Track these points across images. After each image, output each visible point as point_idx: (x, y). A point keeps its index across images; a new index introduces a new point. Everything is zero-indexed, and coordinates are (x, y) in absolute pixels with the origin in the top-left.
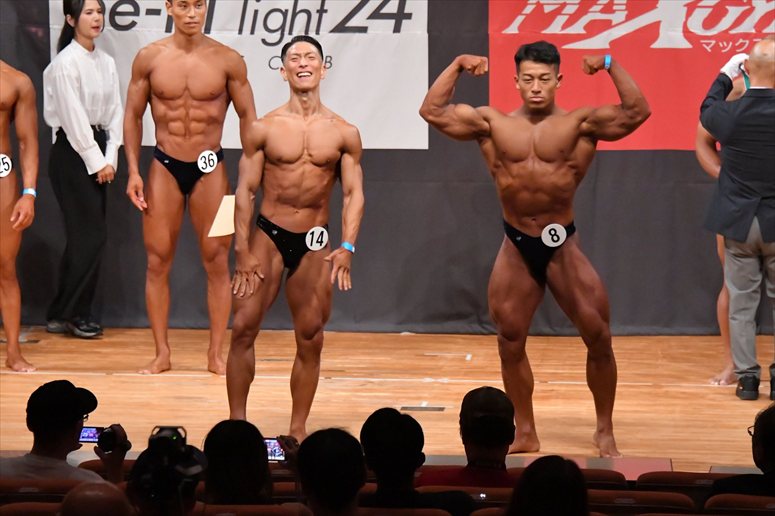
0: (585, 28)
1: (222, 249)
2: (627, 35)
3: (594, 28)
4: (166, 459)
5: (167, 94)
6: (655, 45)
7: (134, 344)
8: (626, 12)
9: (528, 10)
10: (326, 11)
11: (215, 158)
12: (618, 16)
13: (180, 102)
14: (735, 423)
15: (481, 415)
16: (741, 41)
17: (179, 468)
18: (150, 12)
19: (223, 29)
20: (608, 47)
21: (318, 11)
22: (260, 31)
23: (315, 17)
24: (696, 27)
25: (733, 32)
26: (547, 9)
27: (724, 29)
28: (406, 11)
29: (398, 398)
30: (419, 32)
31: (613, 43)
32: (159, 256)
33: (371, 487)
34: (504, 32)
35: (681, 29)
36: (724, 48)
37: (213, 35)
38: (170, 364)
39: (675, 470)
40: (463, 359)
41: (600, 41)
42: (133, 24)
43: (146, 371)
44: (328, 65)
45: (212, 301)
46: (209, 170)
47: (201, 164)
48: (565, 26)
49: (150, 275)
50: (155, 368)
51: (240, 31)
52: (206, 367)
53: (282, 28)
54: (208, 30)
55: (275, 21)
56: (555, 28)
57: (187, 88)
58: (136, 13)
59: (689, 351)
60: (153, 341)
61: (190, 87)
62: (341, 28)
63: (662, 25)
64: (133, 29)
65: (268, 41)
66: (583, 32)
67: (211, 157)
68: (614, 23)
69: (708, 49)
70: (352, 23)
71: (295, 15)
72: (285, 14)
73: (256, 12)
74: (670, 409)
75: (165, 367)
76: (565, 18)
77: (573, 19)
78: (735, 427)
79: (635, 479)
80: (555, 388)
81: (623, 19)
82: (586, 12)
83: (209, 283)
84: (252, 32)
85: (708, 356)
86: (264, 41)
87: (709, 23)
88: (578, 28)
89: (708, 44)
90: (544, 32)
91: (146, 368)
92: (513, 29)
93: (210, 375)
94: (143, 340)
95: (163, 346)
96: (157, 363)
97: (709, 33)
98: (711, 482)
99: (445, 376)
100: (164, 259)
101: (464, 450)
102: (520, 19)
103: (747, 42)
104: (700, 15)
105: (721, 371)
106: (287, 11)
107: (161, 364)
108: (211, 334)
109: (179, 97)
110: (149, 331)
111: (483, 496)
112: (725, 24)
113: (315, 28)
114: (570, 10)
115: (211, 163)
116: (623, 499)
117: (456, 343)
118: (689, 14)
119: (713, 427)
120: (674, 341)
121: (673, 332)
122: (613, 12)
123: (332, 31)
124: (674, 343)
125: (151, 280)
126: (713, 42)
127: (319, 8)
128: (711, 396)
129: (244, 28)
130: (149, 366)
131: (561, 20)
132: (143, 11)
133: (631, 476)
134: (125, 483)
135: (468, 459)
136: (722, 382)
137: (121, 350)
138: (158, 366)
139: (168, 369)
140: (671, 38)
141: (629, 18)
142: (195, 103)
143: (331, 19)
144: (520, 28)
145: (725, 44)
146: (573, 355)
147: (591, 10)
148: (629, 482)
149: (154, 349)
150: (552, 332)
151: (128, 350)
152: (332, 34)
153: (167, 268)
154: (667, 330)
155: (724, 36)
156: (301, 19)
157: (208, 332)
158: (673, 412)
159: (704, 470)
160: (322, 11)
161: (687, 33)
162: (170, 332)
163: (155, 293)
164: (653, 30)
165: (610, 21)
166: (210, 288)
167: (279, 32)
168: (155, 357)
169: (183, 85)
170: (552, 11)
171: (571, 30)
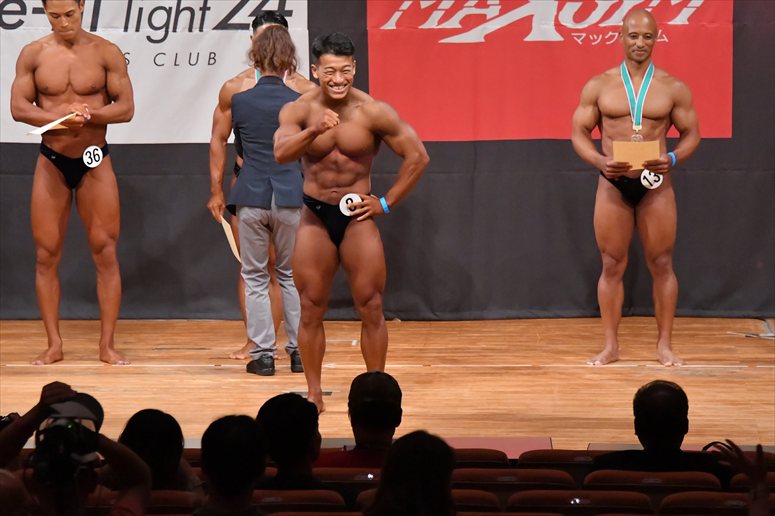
0: (461, 22)
1: (110, 241)
2: (502, 28)
3: (470, 23)
4: (62, 447)
5: (51, 90)
6: (529, 39)
7: (27, 336)
8: (500, 7)
9: (406, 5)
10: (209, 9)
11: (100, 152)
12: (492, 11)
13: (63, 97)
14: (611, 401)
15: (369, 400)
16: (610, 33)
17: (75, 456)
18: (36, 11)
19: (109, 27)
20: (483, 40)
21: (201, 9)
22: (145, 29)
23: (198, 15)
24: (567, 20)
25: (602, 25)
26: (424, 5)
27: (594, 22)
28: (287, 8)
29: (286, 384)
30: (300, 29)
31: (486, 37)
32: (48, 250)
33: (271, 471)
34: (382, 28)
35: (553, 23)
36: (594, 40)
37: (100, 32)
38: (62, 354)
39: (555, 448)
40: (349, 345)
41: (475, 36)
42: (21, 23)
43: (39, 362)
44: (212, 61)
45: (102, 293)
46: (94, 165)
47: (86, 159)
48: (441, 22)
49: (40, 269)
50: (48, 359)
51: (126, 29)
52: (98, 357)
53: (167, 25)
54: (94, 27)
55: (160, 18)
56: (432, 23)
57: (69, 84)
58: (23, 11)
59: (567, 333)
60: (45, 332)
61: (73, 82)
62: (224, 25)
63: (534, 20)
64: (21, 27)
65: (153, 38)
66: (460, 26)
67: (96, 152)
68: (488, 18)
69: (579, 41)
70: (235, 20)
71: (178, 12)
72: (169, 11)
73: (141, 10)
74: (548, 389)
75: (58, 358)
76: (441, 14)
77: (449, 14)
78: (612, 406)
79: (517, 457)
80: (438, 371)
81: (497, 13)
82: (461, 8)
83: (99, 275)
84: (137, 30)
85: (583, 337)
86: (149, 38)
87: (579, 17)
88: (454, 23)
89: (579, 37)
90: (420, 27)
91: (38, 359)
92: (391, 25)
93: (102, 364)
94: (34, 331)
95: (55, 337)
96: (50, 353)
97: (580, 26)
98: (590, 459)
99: (332, 362)
100: (52, 254)
101: (352, 432)
102: (397, 15)
103: (617, 34)
104: (571, 8)
105: (598, 352)
106: (171, 8)
107: (54, 354)
108: (102, 324)
109: (63, 92)
110: (41, 322)
111: (370, 476)
112: (595, 17)
113: (198, 26)
114: (446, 5)
115: (97, 158)
116: (506, 477)
117: (342, 329)
118: (560, 8)
119: (591, 406)
120: (552, 324)
121: (551, 315)
122: (488, 6)
123: (215, 28)
124: (552, 327)
125: (41, 273)
126: (584, 35)
127: (202, 6)
128: (588, 376)
129: (130, 26)
130: (42, 357)
131: (437, 15)
132: (29, 10)
133: (513, 454)
134: (21, 471)
135: (356, 441)
136: (597, 362)
137: (14, 342)
138: (51, 358)
139: (61, 360)
140: (543, 31)
141: (503, 12)
142: (77, 97)
143: (214, 17)
144: (397, 24)
145: (595, 37)
146: (456, 338)
147: (466, 5)
148: (510, 460)
149: (46, 340)
150: (434, 317)
151: (21, 342)
152: (215, 31)
153: (57, 260)
154: (546, 314)
155: (594, 29)
156: (185, 16)
157: (98, 322)
158: (551, 392)
159: (583, 447)
160: (205, 9)
161: (559, 27)
162: (61, 323)
163: (46, 284)
164: (526, 24)
165: (485, 16)
166: (99, 280)
167: (164, 29)
168: (47, 348)
169: (66, 81)
170: (428, 8)
171: (447, 25)
